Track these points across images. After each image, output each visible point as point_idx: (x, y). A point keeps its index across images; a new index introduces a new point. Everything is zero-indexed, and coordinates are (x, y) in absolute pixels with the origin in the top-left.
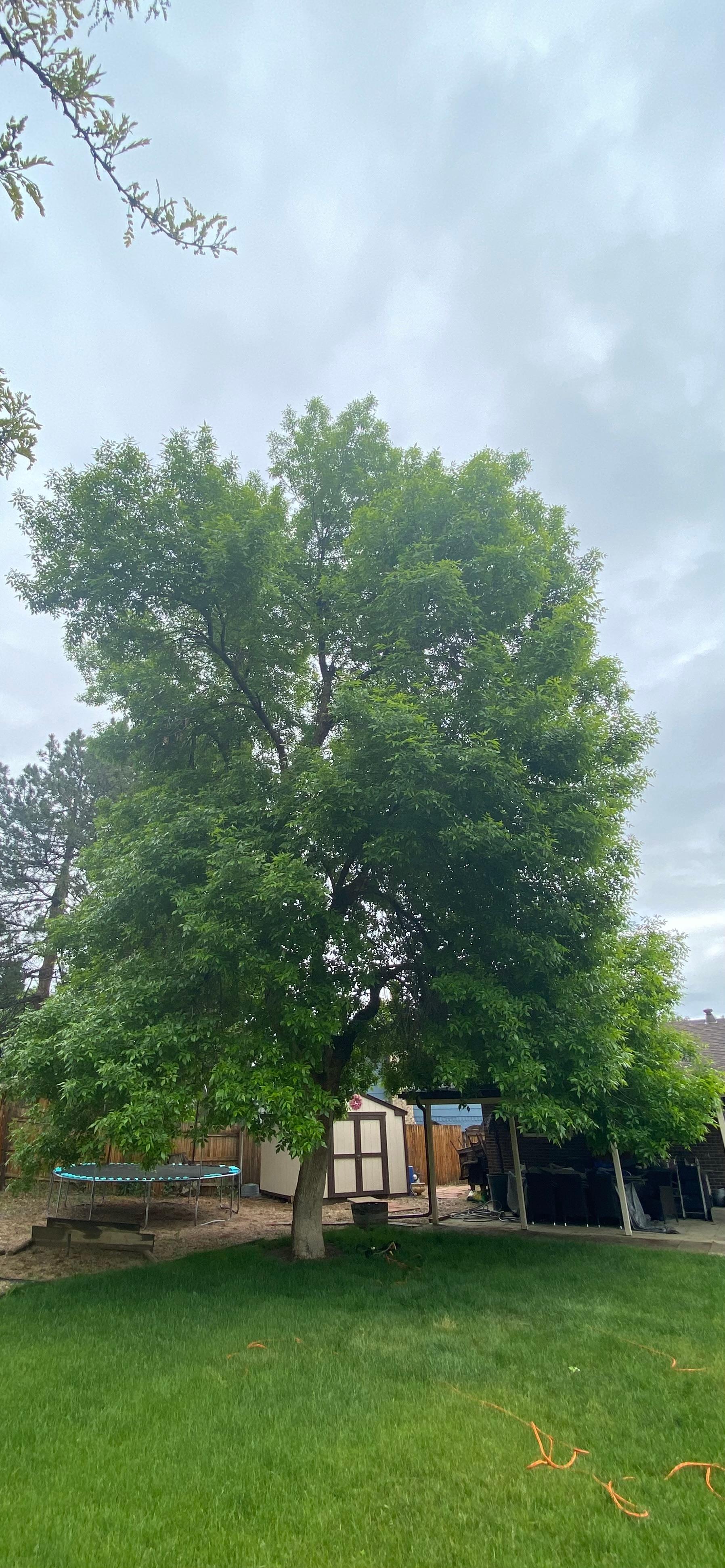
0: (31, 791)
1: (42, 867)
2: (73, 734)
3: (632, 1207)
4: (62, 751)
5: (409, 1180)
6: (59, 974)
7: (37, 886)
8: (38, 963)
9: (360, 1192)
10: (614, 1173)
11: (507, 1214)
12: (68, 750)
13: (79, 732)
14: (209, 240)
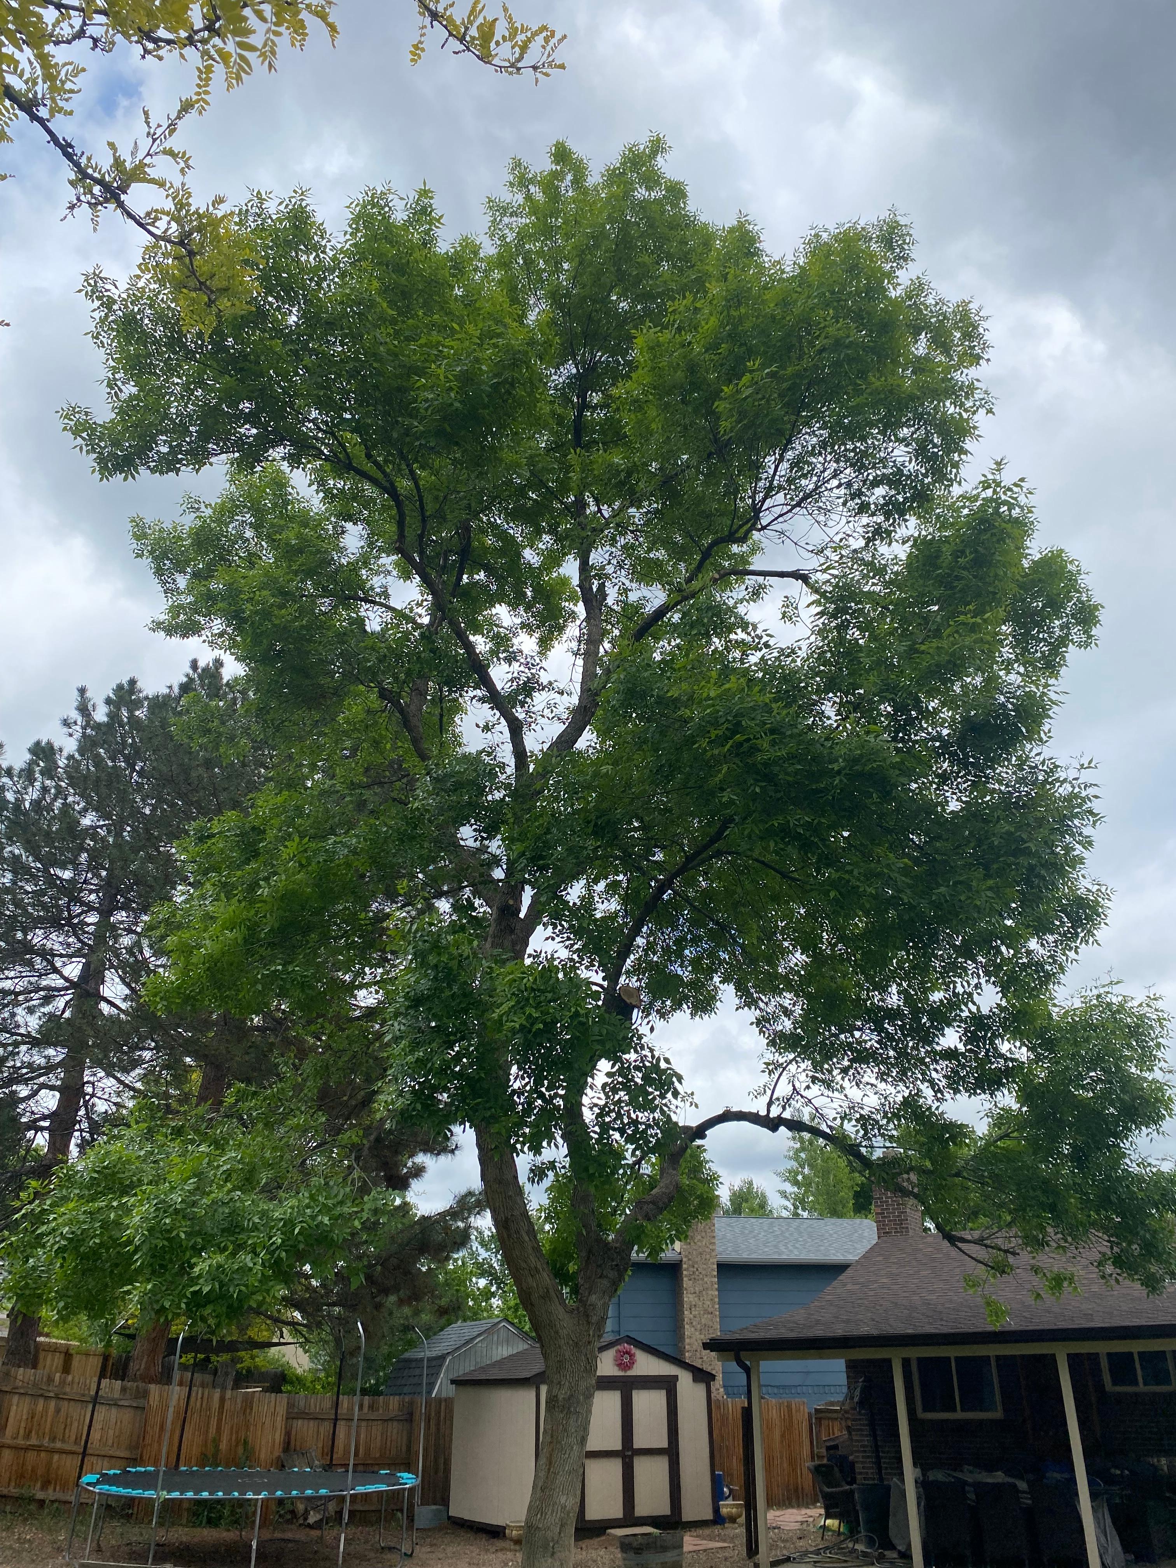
0: (45, 790)
1: (59, 927)
2: (120, 687)
3: (1103, 1539)
4: (100, 715)
5: (717, 1496)
6: (85, 1125)
7: (52, 964)
8: (49, 1101)
9: (630, 1519)
10: (1073, 1480)
11: (889, 1554)
12: (113, 716)
13: (132, 682)
14: (530, 59)
